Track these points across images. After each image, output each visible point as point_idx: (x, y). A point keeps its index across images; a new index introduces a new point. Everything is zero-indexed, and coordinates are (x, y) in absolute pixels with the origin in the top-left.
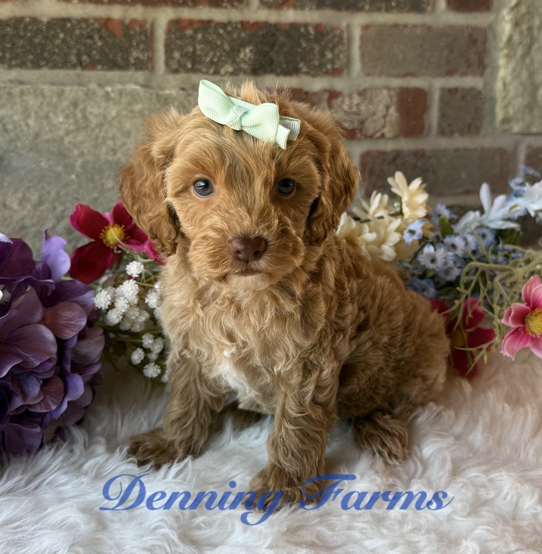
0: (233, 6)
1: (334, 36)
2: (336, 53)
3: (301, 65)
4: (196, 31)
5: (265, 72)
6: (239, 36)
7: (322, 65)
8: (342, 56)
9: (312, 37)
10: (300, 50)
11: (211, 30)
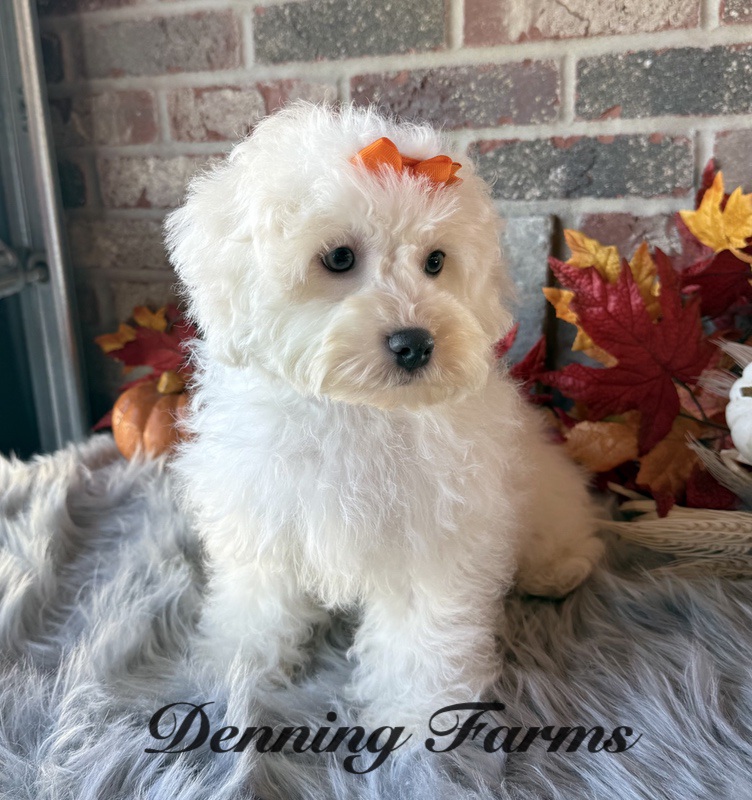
0: (543, 121)
1: (677, 147)
2: (678, 168)
3: (628, 185)
4: (498, 153)
5: (582, 195)
6: (549, 156)
7: (658, 184)
8: (686, 172)
9: (644, 150)
10: (627, 167)
11: (515, 151)
